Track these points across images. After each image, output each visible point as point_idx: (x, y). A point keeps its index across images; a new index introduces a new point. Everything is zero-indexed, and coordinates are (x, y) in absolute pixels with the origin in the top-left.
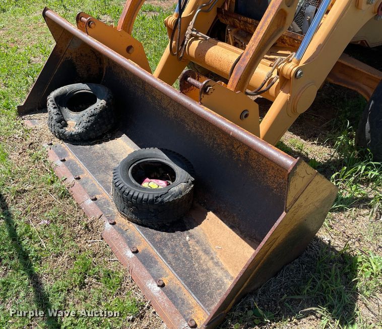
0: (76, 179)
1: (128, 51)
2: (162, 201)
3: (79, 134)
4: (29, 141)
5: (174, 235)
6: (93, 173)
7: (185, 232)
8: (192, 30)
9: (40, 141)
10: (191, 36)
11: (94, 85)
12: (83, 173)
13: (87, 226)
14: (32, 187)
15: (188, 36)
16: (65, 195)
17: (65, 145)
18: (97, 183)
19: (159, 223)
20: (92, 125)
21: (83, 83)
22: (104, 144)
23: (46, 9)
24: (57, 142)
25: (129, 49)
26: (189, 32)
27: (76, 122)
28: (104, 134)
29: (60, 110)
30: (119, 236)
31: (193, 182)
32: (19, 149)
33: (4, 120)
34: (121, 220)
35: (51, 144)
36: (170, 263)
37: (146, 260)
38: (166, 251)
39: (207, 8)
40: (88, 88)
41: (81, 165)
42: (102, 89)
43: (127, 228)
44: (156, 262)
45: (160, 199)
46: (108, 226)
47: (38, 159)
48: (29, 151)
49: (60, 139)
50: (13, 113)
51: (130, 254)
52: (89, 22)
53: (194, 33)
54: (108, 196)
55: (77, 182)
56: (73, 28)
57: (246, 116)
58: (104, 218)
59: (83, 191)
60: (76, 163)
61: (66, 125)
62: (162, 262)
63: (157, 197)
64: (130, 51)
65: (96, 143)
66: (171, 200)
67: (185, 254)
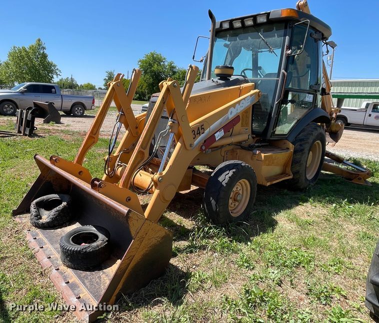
0: (41, 248)
1: (80, 174)
2: (86, 252)
3: (48, 223)
4: (16, 229)
5: (93, 273)
6: (52, 244)
7: (101, 271)
8: (119, 162)
9: (23, 229)
10: (118, 165)
11: (62, 195)
12: (46, 244)
13: (42, 273)
14: (12, 255)
15: (116, 165)
16: (32, 257)
17: (38, 231)
18: (52, 249)
19: (85, 267)
20: (56, 217)
21: (55, 194)
22: (63, 229)
23: (36, 155)
24: (34, 229)
25: (80, 173)
26: (117, 163)
27: (47, 216)
28: (64, 223)
29: (38, 210)
30: (60, 276)
31: (107, 241)
32: (8, 235)
33: (2, 219)
34: (63, 268)
35: (30, 230)
36: (87, 287)
37: (72, 286)
38: (86, 281)
39: (127, 151)
40: (58, 196)
41: (46, 240)
42: (67, 197)
43: (65, 271)
44: (79, 287)
45: (84, 250)
46: (54, 271)
47: (19, 239)
48: (14, 235)
49: (36, 226)
50: (9, 215)
51: (64, 284)
52: (56, 160)
53: (120, 163)
54: (57, 256)
55: (41, 250)
56: (48, 163)
57: (129, 200)
58: (53, 267)
59: (43, 254)
60: (43, 240)
61: (41, 218)
62: (82, 287)
63: (83, 249)
64: (81, 174)
65: (58, 228)
66: (91, 250)
67: (97, 282)
